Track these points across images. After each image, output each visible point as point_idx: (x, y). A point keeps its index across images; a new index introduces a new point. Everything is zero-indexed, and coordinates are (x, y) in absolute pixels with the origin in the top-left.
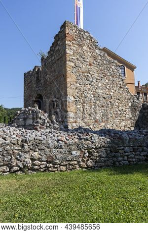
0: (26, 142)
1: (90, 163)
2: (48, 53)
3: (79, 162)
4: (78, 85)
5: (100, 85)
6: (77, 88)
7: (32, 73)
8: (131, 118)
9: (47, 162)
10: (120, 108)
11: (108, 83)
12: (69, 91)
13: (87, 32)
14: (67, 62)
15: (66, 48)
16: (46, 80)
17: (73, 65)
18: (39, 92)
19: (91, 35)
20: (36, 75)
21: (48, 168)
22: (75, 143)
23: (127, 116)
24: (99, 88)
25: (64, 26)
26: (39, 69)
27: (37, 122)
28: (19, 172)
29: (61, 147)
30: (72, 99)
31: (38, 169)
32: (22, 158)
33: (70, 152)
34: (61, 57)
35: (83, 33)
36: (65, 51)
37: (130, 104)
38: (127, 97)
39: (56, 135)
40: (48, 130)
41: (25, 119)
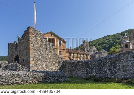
0: (14, 75)
1: (37, 82)
2: (22, 37)
3: (32, 82)
4: (35, 53)
5: (44, 53)
6: (34, 54)
7: (13, 44)
8: (58, 67)
9: (21, 81)
10: (53, 62)
11: (48, 52)
12: (31, 56)
13: (39, 31)
14: (30, 44)
15: (29, 38)
16: (20, 50)
17: (32, 45)
18: (17, 54)
19: (41, 32)
20: (15, 46)
21: (21, 83)
22: (31, 76)
23: (56, 66)
24: (44, 54)
25: (29, 28)
26: (17, 43)
27: (17, 68)
28: (11, 85)
29: (26, 77)
30: (32, 59)
31: (18, 84)
32: (12, 80)
33: (29, 78)
34: (27, 41)
35: (37, 32)
36: (29, 39)
37: (58, 61)
38: (56, 58)
39: (24, 73)
40: (22, 71)
41: (12, 67)
